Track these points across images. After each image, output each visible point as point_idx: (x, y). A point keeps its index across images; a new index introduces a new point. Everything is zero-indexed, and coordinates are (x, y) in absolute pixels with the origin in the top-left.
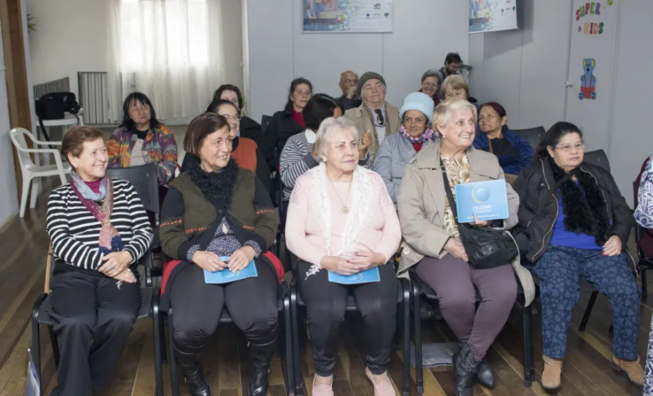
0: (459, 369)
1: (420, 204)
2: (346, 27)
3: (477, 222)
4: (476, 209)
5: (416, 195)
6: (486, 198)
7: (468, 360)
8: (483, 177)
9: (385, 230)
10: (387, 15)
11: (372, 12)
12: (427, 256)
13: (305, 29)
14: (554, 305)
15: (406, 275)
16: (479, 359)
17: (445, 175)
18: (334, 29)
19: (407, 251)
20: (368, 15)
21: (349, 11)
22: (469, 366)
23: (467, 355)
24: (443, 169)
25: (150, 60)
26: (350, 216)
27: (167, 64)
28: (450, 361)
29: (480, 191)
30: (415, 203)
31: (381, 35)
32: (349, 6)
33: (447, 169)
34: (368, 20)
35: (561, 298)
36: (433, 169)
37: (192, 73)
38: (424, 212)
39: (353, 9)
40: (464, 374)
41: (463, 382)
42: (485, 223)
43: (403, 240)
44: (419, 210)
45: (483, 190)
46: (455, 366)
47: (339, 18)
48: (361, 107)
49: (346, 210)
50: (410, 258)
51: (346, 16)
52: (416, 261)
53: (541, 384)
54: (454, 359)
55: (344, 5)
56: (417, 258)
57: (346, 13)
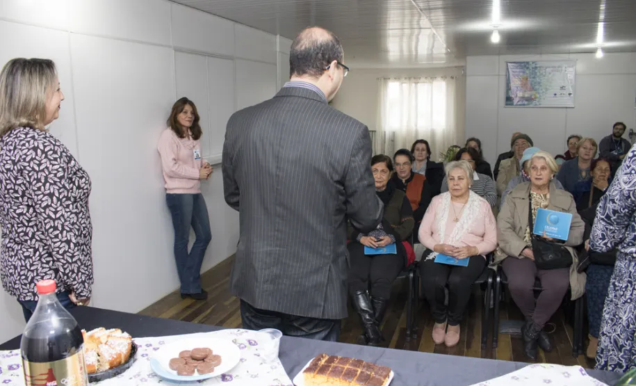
0: (526, 337)
1: (511, 221)
2: (538, 103)
3: (545, 236)
4: (547, 228)
5: (509, 215)
6: (556, 222)
7: (531, 330)
8: (557, 208)
9: (485, 238)
10: (570, 94)
11: (558, 92)
12: (509, 256)
13: (506, 104)
14: (594, 299)
15: (495, 268)
16: (538, 329)
17: (530, 204)
18: (528, 104)
19: (499, 253)
20: (555, 94)
21: (541, 91)
22: (532, 335)
23: (530, 327)
24: (530, 200)
25: (405, 124)
26: (458, 224)
27: (416, 126)
28: (519, 331)
29: (553, 217)
30: (508, 220)
31: (565, 109)
32: (540, 88)
33: (533, 200)
34: (556, 99)
35: (599, 294)
36: (523, 199)
37: (433, 134)
38: (513, 228)
39: (544, 90)
40: (529, 340)
41: (529, 346)
42: (551, 239)
43: (498, 245)
44: (509, 225)
45: (555, 216)
46: (523, 334)
47: (533, 97)
48: (512, 159)
49: (457, 220)
50: (500, 256)
51: (538, 96)
52: (503, 258)
53: (585, 354)
54: (522, 329)
55: (537, 87)
56: (503, 256)
57: (539, 93)
